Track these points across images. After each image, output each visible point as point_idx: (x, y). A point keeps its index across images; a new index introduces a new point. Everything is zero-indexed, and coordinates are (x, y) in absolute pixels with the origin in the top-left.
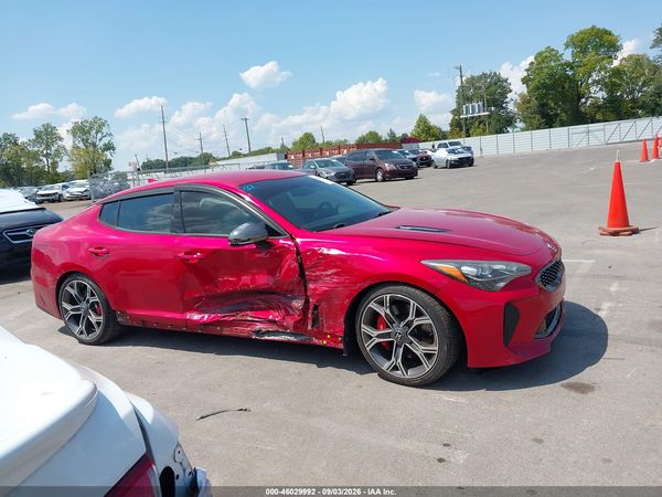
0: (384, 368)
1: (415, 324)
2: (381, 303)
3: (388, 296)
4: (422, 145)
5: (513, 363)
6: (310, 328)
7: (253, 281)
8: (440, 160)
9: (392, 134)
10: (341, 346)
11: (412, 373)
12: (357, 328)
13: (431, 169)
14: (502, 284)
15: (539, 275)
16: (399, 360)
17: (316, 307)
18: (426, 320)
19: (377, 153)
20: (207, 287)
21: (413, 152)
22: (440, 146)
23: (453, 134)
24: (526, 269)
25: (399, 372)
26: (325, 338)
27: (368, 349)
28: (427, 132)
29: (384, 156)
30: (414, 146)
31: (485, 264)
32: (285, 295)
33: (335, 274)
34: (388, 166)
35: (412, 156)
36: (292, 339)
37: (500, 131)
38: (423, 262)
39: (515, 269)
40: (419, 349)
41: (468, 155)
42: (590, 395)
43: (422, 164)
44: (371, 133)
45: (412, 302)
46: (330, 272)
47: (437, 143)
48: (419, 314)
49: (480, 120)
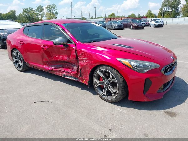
0: (101, 94)
1: (111, 81)
2: (101, 72)
3: (103, 70)
4: (148, 19)
5: (146, 101)
6: (79, 77)
7: (63, 58)
8: (152, 24)
9: (139, 15)
10: (88, 84)
11: (109, 98)
12: (93, 79)
13: (149, 27)
14: (146, 71)
15: (163, 69)
16: (105, 93)
17: (81, 70)
18: (115, 80)
19: (132, 20)
20: (49, 58)
21: (144, 21)
22: (153, 20)
23: (159, 16)
24: (158, 66)
25: (105, 96)
26: (83, 81)
27: (96, 87)
28: (150, 15)
29: (134, 21)
30: (145, 19)
31: (141, 62)
32: (73, 64)
33: (87, 59)
34: (134, 25)
35: (144, 22)
36: (74, 79)
37: (174, 17)
38: (117, 59)
39: (153, 65)
40: (112, 90)
41: (162, 23)
42: (174, 118)
43: (146, 25)
44: (133, 14)
45: (111, 73)
46: (85, 59)
47: (153, 19)
48: (113, 78)
49: (168, 13)
